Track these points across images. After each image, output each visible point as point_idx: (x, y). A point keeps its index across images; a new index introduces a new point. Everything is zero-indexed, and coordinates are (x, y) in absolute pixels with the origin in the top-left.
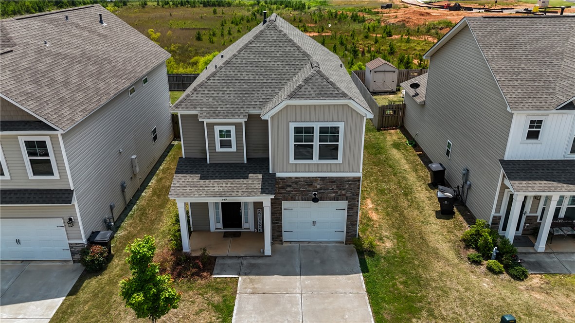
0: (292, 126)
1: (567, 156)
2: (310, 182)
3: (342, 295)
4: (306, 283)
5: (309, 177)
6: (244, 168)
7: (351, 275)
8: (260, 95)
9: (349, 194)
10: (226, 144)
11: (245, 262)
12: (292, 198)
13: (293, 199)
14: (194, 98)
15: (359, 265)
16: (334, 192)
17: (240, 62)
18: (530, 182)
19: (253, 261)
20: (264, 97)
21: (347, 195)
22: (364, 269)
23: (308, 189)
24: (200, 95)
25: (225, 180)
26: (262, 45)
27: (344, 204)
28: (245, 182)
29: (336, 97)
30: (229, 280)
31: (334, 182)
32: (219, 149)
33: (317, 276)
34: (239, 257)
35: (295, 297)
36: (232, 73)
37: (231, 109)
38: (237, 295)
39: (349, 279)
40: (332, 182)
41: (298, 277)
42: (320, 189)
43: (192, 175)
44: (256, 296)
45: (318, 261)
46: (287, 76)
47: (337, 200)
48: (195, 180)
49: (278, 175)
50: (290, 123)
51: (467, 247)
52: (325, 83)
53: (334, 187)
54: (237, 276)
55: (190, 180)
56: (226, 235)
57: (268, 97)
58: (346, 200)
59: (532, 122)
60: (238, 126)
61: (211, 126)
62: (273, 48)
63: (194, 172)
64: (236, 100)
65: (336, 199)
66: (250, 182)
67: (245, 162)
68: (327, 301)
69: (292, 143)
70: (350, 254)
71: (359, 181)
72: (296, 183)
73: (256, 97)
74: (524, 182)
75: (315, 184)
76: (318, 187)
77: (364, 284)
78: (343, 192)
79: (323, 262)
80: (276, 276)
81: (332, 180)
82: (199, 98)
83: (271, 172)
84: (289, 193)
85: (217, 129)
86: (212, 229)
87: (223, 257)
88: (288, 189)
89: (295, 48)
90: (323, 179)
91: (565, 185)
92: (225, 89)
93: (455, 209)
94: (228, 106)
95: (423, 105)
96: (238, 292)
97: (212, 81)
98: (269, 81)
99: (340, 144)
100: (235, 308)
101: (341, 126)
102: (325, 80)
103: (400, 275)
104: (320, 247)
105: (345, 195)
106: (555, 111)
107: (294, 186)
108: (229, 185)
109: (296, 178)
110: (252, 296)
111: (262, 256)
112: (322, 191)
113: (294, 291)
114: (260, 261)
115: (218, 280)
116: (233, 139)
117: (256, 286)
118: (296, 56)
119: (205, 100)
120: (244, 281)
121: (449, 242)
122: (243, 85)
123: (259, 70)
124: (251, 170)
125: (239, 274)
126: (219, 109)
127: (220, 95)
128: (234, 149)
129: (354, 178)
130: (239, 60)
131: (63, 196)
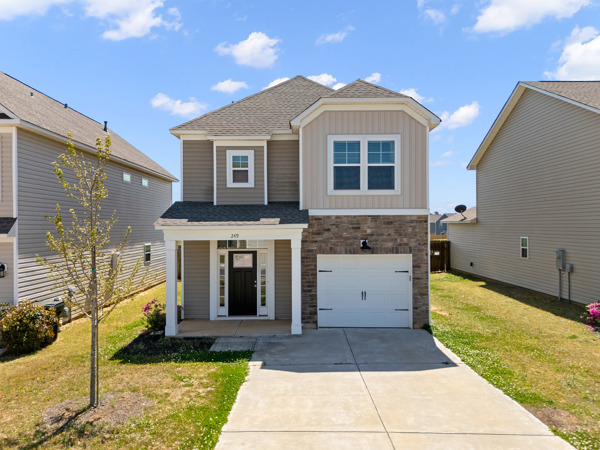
0: (332, 140)
2: (356, 223)
4: (363, 356)
5: (355, 216)
9: (413, 244)
10: (240, 176)
11: (261, 341)
12: (331, 248)
13: (332, 251)
16: (392, 240)
19: (274, 341)
21: (411, 245)
23: (354, 235)
27: (407, 259)
29: (388, 96)
31: (391, 223)
32: (230, 184)
42: (372, 235)
47: (397, 253)
49: (312, 213)
50: (329, 137)
53: (392, 231)
58: (410, 252)
60: (258, 150)
61: (222, 150)
65: (395, 250)
67: (266, 203)
69: (331, 165)
70: (424, 336)
71: (426, 221)
72: (337, 225)
75: (364, 227)
76: (369, 231)
78: (405, 240)
81: (389, 221)
83: (301, 208)
84: (326, 241)
85: (230, 154)
86: (213, 316)
87: (228, 337)
88: (326, 234)
90: (375, 219)
95: (476, 222)
99: (397, 165)
101: (396, 139)
104: (375, 330)
105: (407, 244)
107: (334, 229)
109: (338, 217)
112: (375, 238)
114: (284, 341)
116: (251, 169)
120: (260, 355)
128: (251, 184)
129: (419, 217)
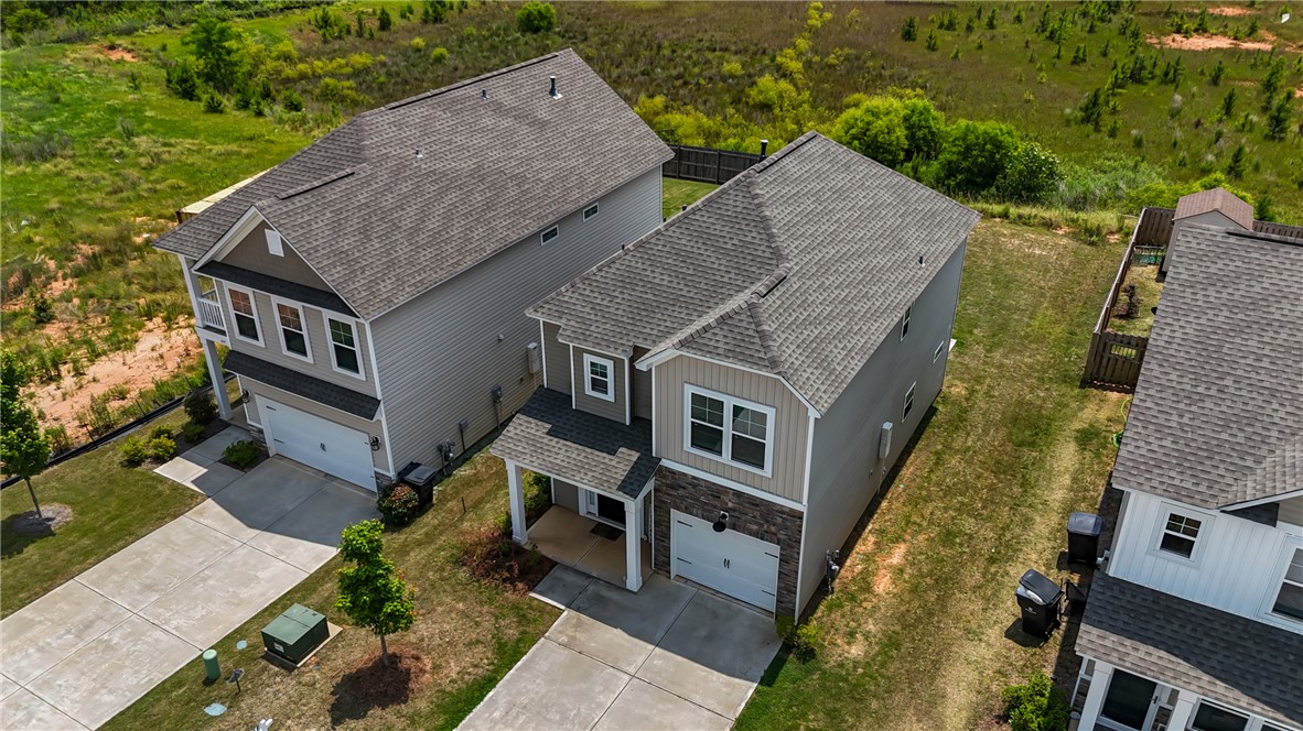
0: (689, 390)
1: (1262, 614)
2: (717, 492)
3: (693, 706)
4: (655, 662)
5: (714, 484)
6: (620, 434)
7: (737, 680)
8: (665, 317)
9: (782, 535)
10: (599, 385)
11: (591, 588)
13: (687, 510)
14: (566, 299)
15: (766, 667)
16: (757, 523)
17: (660, 248)
19: (605, 592)
20: (668, 324)
21: (780, 536)
22: (768, 679)
23: (712, 502)
24: (576, 295)
25: (580, 447)
26: (711, 220)
27: (774, 549)
28: (606, 461)
29: (756, 364)
30: (549, 608)
31: (757, 506)
32: (589, 391)
33: (680, 658)
34: (589, 576)
35: (619, 678)
36: (639, 265)
37: (611, 334)
38: (543, 639)
39: (727, 685)
40: (753, 504)
41: (651, 647)
42: (733, 510)
43: (540, 423)
44: (566, 651)
45: (703, 632)
46: (724, 290)
47: (762, 539)
48: (539, 433)
49: (665, 463)
50: (686, 385)
52: (751, 332)
53: (757, 514)
54: (563, 607)
55: (533, 431)
56: (598, 529)
57: (675, 326)
58: (778, 544)
59: (1173, 517)
60: (618, 363)
61: (579, 352)
62: (727, 229)
63: (545, 419)
64: (625, 319)
65: (760, 535)
66: (613, 463)
67: (628, 423)
68: (661, 706)
69: (688, 417)
70: (767, 642)
71: (801, 518)
72: (694, 486)
73: (655, 321)
75: (725, 498)
76: (730, 505)
77: (743, 705)
78: (773, 529)
79: (710, 638)
80: (618, 631)
81: (755, 503)
82: (573, 301)
83: (653, 454)
84: (682, 498)
85: (588, 359)
86: (582, 512)
87: (567, 568)
88: (681, 492)
89: (765, 236)
90: (738, 494)
92: (616, 294)
94: (608, 326)
96: (547, 634)
97: (603, 274)
98: (691, 295)
99: (769, 444)
100: (525, 658)
101: (770, 413)
102: (753, 326)
103: (821, 715)
104: (729, 607)
105: (775, 534)
106: (1217, 512)
107: (691, 489)
109: (694, 477)
110: (561, 650)
111: (622, 589)
112: (736, 514)
113: (625, 669)
114: (614, 595)
115: (536, 602)
116: (610, 380)
117: (578, 635)
118: (759, 253)
119: (578, 308)
120: (568, 619)
122: (647, 293)
123: (684, 270)
124: (627, 441)
125: (568, 606)
126: (592, 328)
127: (605, 303)
128: (610, 397)
129: (793, 510)
130: (662, 242)
131: (362, 405)
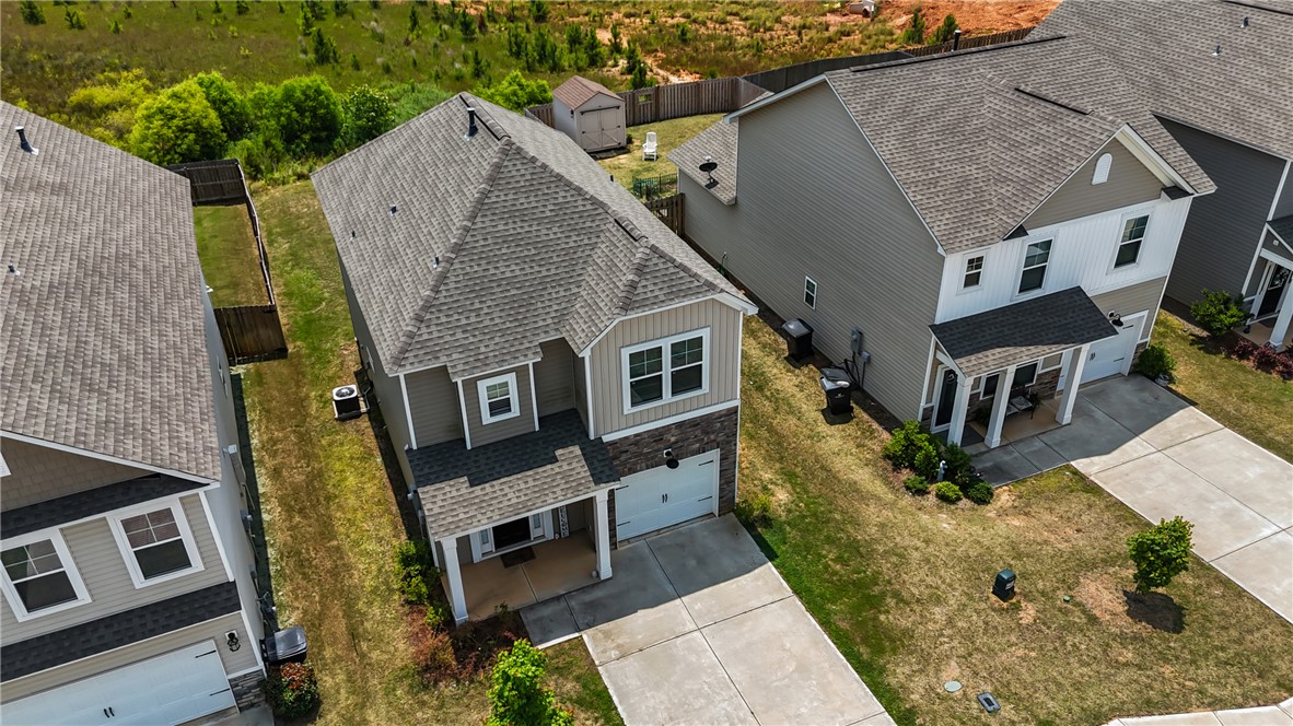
0: (627, 353)
1: (1014, 298)
2: (658, 436)
3: (761, 610)
4: (696, 608)
5: (656, 429)
6: (540, 442)
7: (756, 571)
8: (547, 303)
9: (721, 438)
10: (500, 407)
11: (573, 603)
12: (629, 469)
13: (631, 471)
14: (426, 337)
15: (758, 548)
16: (698, 441)
17: (482, 243)
18: (980, 355)
19: (588, 597)
20: (555, 307)
21: (719, 439)
22: (771, 555)
23: (656, 448)
24: (433, 328)
25: (519, 476)
26: (511, 197)
27: (715, 454)
28: (557, 470)
29: (698, 293)
30: (567, 646)
31: (698, 424)
32: (487, 419)
33: (706, 590)
34: (558, 598)
35: (693, 639)
36: (476, 268)
37: (507, 345)
38: (599, 668)
39: (757, 579)
40: (695, 426)
41: (678, 601)
42: (676, 442)
43: (452, 483)
44: (631, 659)
45: (693, 563)
46: (579, 254)
47: (704, 452)
48: (463, 491)
49: (606, 439)
50: (622, 350)
51: (897, 467)
52: (672, 270)
53: (698, 432)
54: (577, 635)
55: (454, 493)
56: (508, 561)
57: (564, 305)
58: (718, 447)
59: (971, 261)
60: (521, 373)
61: (471, 386)
62: (532, 199)
63: (452, 475)
64: (508, 325)
65: (702, 450)
66: (566, 467)
67: (537, 429)
68: (745, 629)
69: (627, 380)
70: (735, 534)
71: (737, 412)
72: (636, 443)
73: (540, 311)
74: (973, 357)
75: (667, 436)
76: (673, 439)
77: (783, 581)
78: (712, 437)
79: (701, 561)
80: (641, 613)
81: (694, 423)
82: (435, 335)
83: (592, 437)
84: (624, 464)
85: (482, 386)
86: (479, 557)
87: (531, 607)
88: (624, 457)
89: (574, 192)
90: (680, 425)
91: (1024, 349)
92: (477, 306)
93: (853, 405)
94: (497, 340)
95: (734, 205)
96: (597, 663)
97: (444, 293)
98: (553, 271)
99: (705, 363)
100: (611, 692)
101: (705, 334)
102: (670, 264)
103: (827, 547)
104: (680, 534)
105: (714, 441)
106: (1002, 242)
107: (633, 449)
108: (531, 484)
109: (637, 435)
110: (624, 662)
111: (599, 583)
112: (680, 444)
113: (687, 630)
114: (598, 593)
115: (550, 652)
116: (513, 395)
117: (620, 641)
118: (581, 208)
119: (448, 338)
120: (593, 638)
121: (867, 465)
122: (508, 290)
123: (526, 253)
124: (555, 443)
125: (579, 630)
126: (483, 350)
127: (473, 320)
128: (515, 411)
129: (729, 410)
130: (479, 237)
131: (218, 599)
